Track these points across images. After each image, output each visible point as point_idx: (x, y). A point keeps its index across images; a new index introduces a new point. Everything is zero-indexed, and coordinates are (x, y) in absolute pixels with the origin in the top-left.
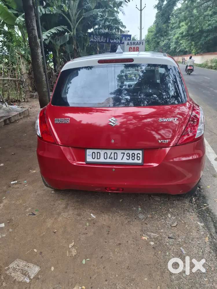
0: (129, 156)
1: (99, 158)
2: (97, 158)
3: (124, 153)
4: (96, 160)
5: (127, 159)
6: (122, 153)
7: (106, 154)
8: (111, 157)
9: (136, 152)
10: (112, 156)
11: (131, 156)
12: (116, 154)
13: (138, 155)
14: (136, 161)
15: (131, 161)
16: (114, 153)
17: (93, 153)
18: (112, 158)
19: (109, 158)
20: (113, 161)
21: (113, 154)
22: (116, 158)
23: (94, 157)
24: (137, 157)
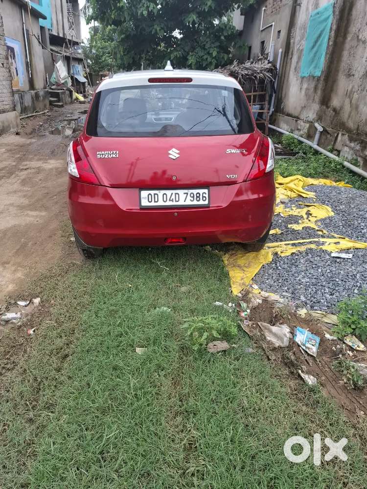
0: (193, 197)
1: (156, 200)
2: (155, 202)
3: (187, 194)
4: (153, 204)
5: (191, 200)
6: (185, 193)
7: (165, 196)
8: (171, 199)
9: (201, 191)
10: (173, 197)
11: (195, 197)
12: (177, 195)
13: (204, 195)
14: (201, 202)
15: (195, 203)
16: (176, 194)
17: (148, 195)
18: (172, 201)
19: (170, 200)
20: (174, 203)
21: (174, 195)
22: (177, 200)
23: (150, 200)
24: (203, 197)
